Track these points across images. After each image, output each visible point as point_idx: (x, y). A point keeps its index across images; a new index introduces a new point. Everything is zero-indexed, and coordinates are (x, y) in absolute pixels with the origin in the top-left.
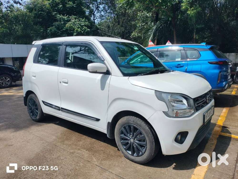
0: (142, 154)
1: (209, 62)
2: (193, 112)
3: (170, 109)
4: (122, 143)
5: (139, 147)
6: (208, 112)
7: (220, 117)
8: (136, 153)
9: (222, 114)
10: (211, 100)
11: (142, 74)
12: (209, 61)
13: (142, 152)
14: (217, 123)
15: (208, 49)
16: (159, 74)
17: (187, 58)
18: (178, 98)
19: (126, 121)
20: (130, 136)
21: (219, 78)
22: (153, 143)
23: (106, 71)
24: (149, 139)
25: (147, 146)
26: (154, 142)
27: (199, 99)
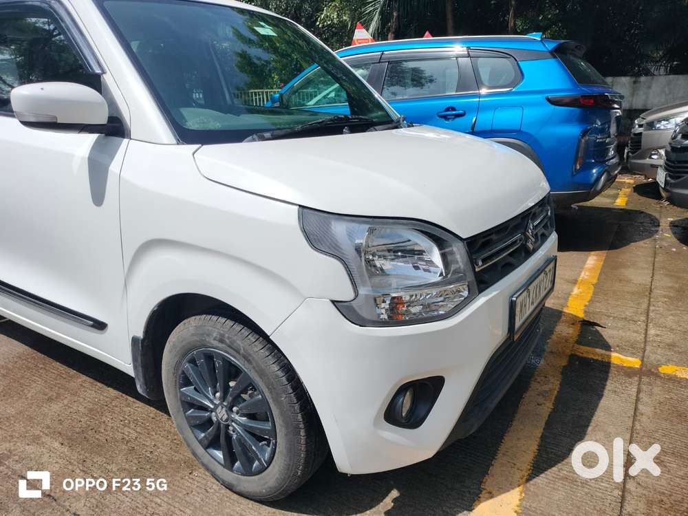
0: (262, 470)
1: (548, 99)
2: (465, 294)
3: (363, 291)
4: (188, 418)
5: (248, 439)
6: (531, 288)
7: (577, 286)
8: (238, 462)
9: (584, 275)
10: (544, 237)
11: (267, 135)
12: (550, 95)
13: (259, 460)
14: (565, 310)
15: (549, 54)
16: (346, 133)
17: (479, 84)
18: (409, 241)
19: (196, 338)
20: (214, 394)
21: (580, 155)
22: (298, 428)
23: (108, 122)
24: (282, 414)
25: (278, 440)
26: (302, 426)
27: (494, 237)
